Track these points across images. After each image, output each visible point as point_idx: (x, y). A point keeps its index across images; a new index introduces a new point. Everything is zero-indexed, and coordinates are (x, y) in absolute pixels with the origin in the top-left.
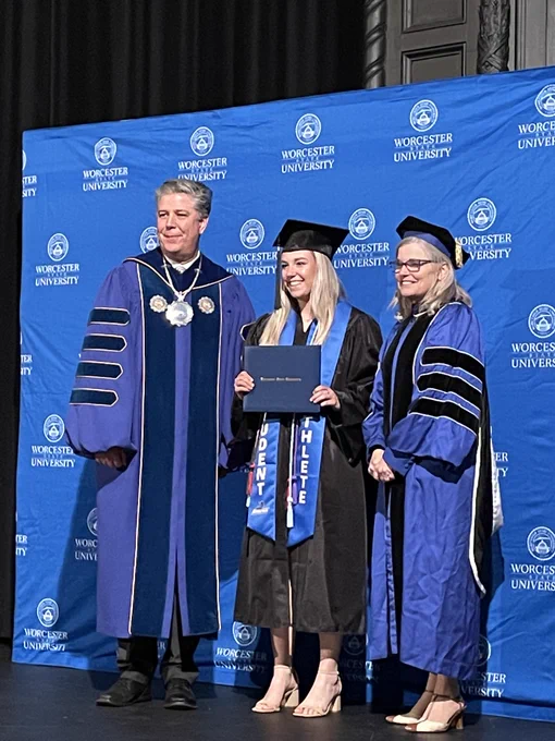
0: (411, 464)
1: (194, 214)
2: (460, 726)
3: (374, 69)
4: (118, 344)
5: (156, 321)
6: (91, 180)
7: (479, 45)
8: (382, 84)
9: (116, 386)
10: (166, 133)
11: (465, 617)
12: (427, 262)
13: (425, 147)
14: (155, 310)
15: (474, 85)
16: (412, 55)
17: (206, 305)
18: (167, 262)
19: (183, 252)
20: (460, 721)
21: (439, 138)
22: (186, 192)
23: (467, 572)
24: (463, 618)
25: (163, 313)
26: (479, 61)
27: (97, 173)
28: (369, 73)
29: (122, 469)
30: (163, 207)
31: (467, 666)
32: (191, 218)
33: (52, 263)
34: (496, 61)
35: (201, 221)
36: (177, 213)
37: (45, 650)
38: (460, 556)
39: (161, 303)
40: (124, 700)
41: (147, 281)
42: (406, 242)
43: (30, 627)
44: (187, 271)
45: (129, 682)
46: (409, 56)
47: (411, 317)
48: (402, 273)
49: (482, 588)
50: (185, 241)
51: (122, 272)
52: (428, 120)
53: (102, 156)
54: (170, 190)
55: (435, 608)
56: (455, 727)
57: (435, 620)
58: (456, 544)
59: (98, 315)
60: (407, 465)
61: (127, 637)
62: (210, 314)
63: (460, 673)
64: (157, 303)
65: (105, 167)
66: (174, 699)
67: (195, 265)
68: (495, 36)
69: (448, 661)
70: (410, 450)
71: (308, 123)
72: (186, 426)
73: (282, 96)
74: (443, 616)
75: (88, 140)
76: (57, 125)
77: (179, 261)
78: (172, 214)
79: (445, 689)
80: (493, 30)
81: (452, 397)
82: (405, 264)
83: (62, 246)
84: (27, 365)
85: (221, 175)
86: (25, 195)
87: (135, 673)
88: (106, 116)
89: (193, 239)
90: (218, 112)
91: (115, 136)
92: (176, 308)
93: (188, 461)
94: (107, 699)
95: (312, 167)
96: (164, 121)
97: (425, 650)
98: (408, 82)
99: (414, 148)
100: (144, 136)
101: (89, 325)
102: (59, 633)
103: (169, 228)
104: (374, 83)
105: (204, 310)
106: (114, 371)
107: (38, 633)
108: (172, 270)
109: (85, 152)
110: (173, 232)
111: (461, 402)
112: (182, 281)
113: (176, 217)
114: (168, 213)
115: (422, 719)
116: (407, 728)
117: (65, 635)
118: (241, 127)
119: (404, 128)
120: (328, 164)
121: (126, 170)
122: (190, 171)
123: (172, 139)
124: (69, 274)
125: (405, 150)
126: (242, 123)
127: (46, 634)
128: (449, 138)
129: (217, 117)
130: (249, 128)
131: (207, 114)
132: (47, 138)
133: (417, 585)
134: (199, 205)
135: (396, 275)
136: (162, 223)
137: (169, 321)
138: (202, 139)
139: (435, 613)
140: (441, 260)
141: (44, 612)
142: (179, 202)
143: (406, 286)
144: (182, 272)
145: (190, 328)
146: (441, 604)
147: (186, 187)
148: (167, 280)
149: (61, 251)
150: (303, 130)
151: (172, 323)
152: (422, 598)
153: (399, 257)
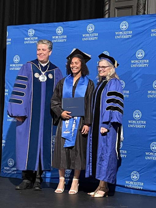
1: (48, 50)
3: (107, 12)
4: (24, 87)
5: (36, 80)
6: (27, 41)
7: (137, 6)
8: (109, 17)
10: (49, 28)
12: (107, 67)
13: (124, 35)
14: (36, 77)
15: (139, 18)
16: (118, 8)
17: (50, 76)
18: (40, 63)
19: (44, 61)
21: (128, 32)
22: (45, 44)
23: (115, 153)
24: (113, 166)
25: (38, 78)
26: (137, 11)
27: (29, 39)
28: (105, 13)
29: (23, 122)
30: (39, 48)
31: (114, 180)
32: (46, 51)
33: (15, 64)
34: (142, 11)
35: (50, 52)
37: (10, 173)
38: (113, 149)
39: (38, 75)
40: (24, 188)
41: (34, 69)
43: (6, 167)
44: (45, 66)
45: (25, 183)
46: (117, 9)
47: (102, 81)
48: (100, 70)
49: (118, 158)
50: (45, 57)
51: (27, 65)
52: (125, 27)
53: (30, 34)
54: (40, 43)
55: (106, 163)
57: (106, 167)
58: (112, 146)
59: (19, 78)
61: (25, 170)
62: (51, 79)
63: (112, 182)
64: (37, 75)
65: (31, 37)
66: (36, 188)
68: (142, 4)
69: (109, 178)
71: (91, 27)
74: (108, 166)
75: (26, 29)
77: (43, 63)
78: (41, 50)
80: (141, 3)
82: (101, 67)
83: (18, 59)
84: (7, 92)
86: (7, 44)
87: (27, 180)
89: (47, 57)
90: (65, 23)
91: (34, 28)
92: (42, 77)
94: (18, 188)
95: (91, 39)
96: (49, 25)
97: (103, 176)
99: (121, 35)
100: (43, 29)
101: (16, 80)
102: (14, 168)
104: (107, 16)
106: (23, 94)
107: (8, 168)
108: (41, 66)
109: (25, 32)
110: (41, 55)
112: (44, 69)
113: (43, 51)
115: (96, 194)
116: (92, 196)
117: (16, 169)
118: (71, 27)
119: (118, 29)
120: (96, 38)
121: (37, 38)
122: (56, 39)
123: (51, 30)
124: (20, 67)
125: (118, 35)
126: (71, 26)
127: (10, 169)
128: (131, 32)
129: (64, 24)
130: (73, 27)
131: (61, 23)
132: (14, 28)
133: (102, 157)
134: (49, 47)
135: (98, 70)
136: (38, 52)
137: (40, 80)
138: (60, 30)
139: (106, 165)
140: (111, 66)
141: (10, 162)
142: (43, 47)
143: (101, 73)
144: (44, 66)
145: (45, 83)
146: (108, 162)
147: (45, 42)
148: (39, 68)
149: (17, 60)
150: (89, 29)
151: (41, 81)
152: (103, 161)
153: (99, 65)
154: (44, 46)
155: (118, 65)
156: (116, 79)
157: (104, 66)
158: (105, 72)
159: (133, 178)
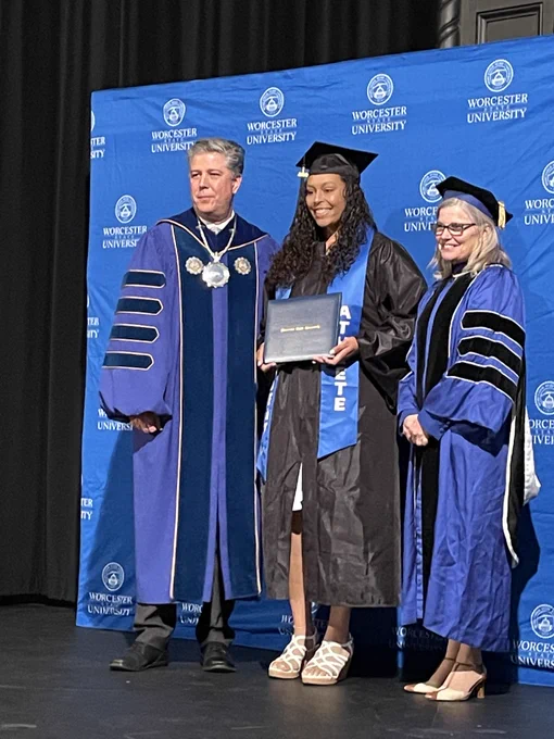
0: (446, 429)
1: (227, 173)
2: (481, 695)
3: (449, 30)
4: (153, 307)
5: (193, 283)
6: (160, 142)
8: (457, 43)
9: (151, 349)
10: (236, 93)
11: (491, 588)
12: (470, 225)
13: (500, 107)
14: (192, 272)
15: (550, 44)
16: (487, 16)
17: (242, 266)
18: (202, 223)
19: (217, 213)
20: (481, 691)
21: (514, 99)
22: (218, 151)
23: (493, 540)
24: (488, 588)
25: (200, 275)
27: (166, 135)
28: (443, 34)
30: (195, 167)
31: (492, 636)
32: (223, 177)
33: (119, 225)
35: (234, 180)
36: (210, 172)
37: (109, 615)
38: (486, 524)
39: (197, 265)
40: (139, 664)
41: (183, 243)
42: (449, 204)
43: (95, 591)
44: (221, 232)
45: (143, 647)
46: (483, 17)
47: (450, 277)
48: (443, 237)
49: (515, 557)
50: (217, 201)
51: (156, 234)
52: (503, 80)
53: (171, 117)
54: (201, 149)
55: (461, 575)
56: (476, 696)
57: (461, 588)
58: (483, 512)
59: (132, 278)
60: (442, 429)
61: (167, 602)
62: (246, 275)
63: (483, 643)
64: (193, 265)
65: (174, 128)
66: (214, 662)
67: (230, 225)
69: (471, 630)
70: (447, 415)
72: (225, 390)
73: (353, 56)
74: (468, 585)
75: (158, 101)
76: (126, 86)
77: (213, 221)
78: (204, 174)
79: (468, 657)
81: (493, 362)
82: (447, 227)
83: (129, 208)
84: (94, 328)
85: (290, 137)
86: (93, 156)
88: (176, 76)
89: (226, 199)
90: (289, 72)
91: (184, 97)
92: (212, 270)
93: (228, 424)
94: (120, 663)
95: (383, 128)
96: (235, 82)
98: (483, 42)
100: (214, 96)
101: (123, 287)
102: (124, 598)
103: (202, 188)
104: (448, 43)
105: (240, 271)
106: (150, 335)
107: (103, 597)
108: (206, 230)
109: (153, 113)
110: (206, 192)
111: (502, 367)
112: (218, 241)
113: (209, 177)
114: (200, 173)
115: (442, 687)
116: (427, 696)
117: (129, 600)
118: (312, 88)
119: (479, 88)
120: (400, 125)
121: (194, 131)
122: (259, 133)
123: (241, 100)
124: (136, 236)
125: (479, 110)
126: (313, 84)
127: (110, 599)
128: (525, 98)
129: (286, 77)
130: (319, 88)
131: (277, 74)
132: (115, 100)
133: (447, 551)
134: (230, 164)
135: (438, 238)
136: (195, 183)
137: (206, 283)
138: (272, 99)
139: (461, 581)
140: (484, 222)
141: (109, 577)
142: (212, 162)
143: (448, 250)
144: (217, 233)
145: (226, 291)
146: (467, 571)
147: (218, 145)
148: (202, 240)
149: (129, 213)
150: (375, 90)
151: (209, 285)
152: (451, 564)
153: (441, 219)
154: (214, 160)
155: (508, 217)
156: (502, 269)
157: (459, 221)
158: (460, 244)
159: (537, 630)
